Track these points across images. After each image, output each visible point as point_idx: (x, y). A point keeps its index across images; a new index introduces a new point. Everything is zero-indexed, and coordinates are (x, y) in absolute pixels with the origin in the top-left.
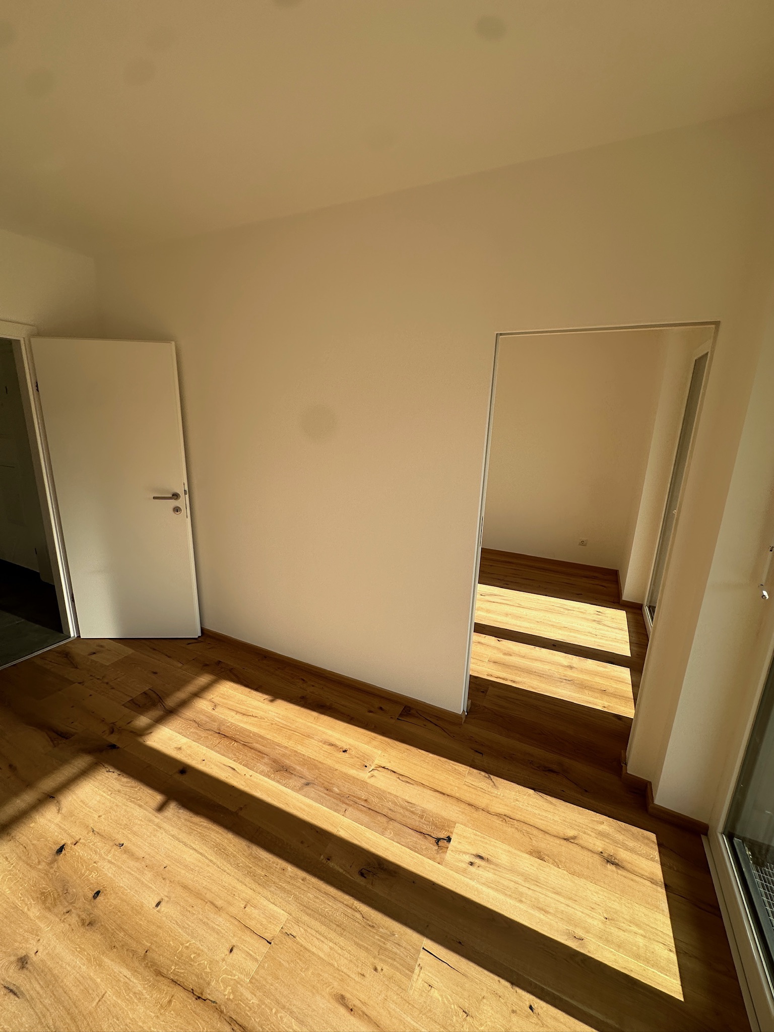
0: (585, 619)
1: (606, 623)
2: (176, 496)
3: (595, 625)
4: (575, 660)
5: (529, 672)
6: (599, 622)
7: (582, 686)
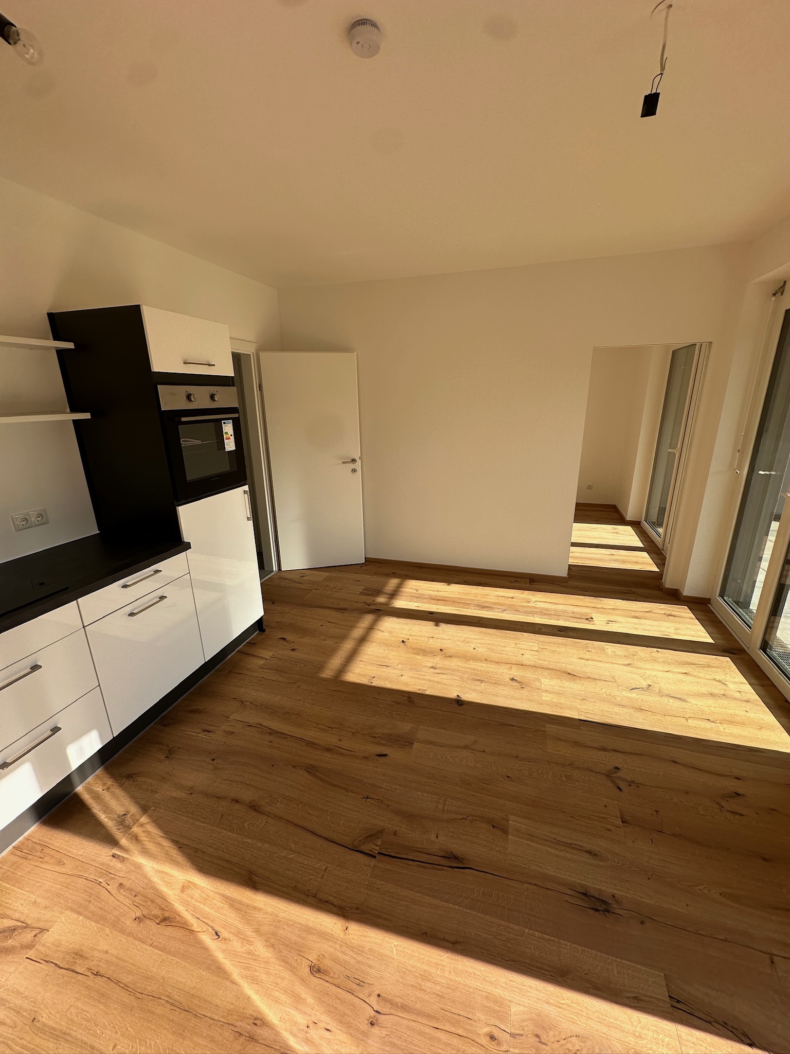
0: (607, 532)
1: (621, 533)
2: (354, 461)
3: (615, 534)
4: (613, 551)
5: (590, 559)
6: (617, 533)
7: (624, 562)
